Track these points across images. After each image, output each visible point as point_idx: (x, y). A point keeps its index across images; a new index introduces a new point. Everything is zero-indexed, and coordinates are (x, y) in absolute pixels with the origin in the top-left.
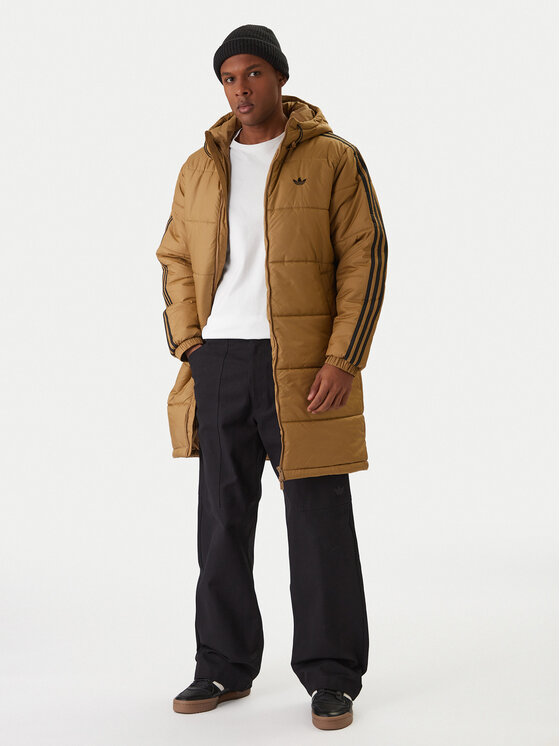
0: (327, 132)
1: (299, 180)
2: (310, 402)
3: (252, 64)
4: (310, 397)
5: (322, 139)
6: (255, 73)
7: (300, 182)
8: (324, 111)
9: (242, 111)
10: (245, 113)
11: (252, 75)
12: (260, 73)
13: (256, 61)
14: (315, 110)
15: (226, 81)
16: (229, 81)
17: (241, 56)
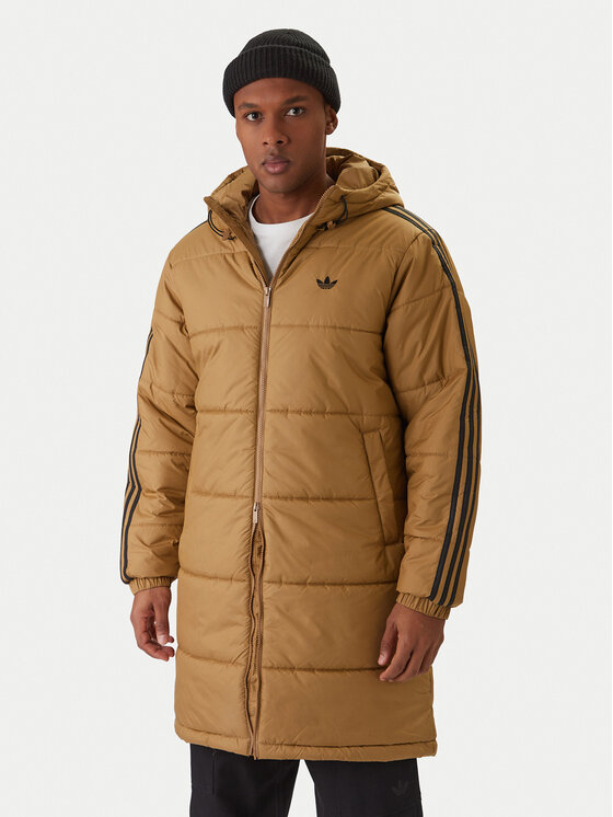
0: (393, 206)
1: (327, 280)
2: (384, 668)
3: (295, 95)
4: (382, 661)
5: (385, 215)
6: (296, 110)
7: (326, 283)
8: (395, 172)
9: (271, 169)
10: (274, 174)
11: (291, 112)
12: (304, 109)
13: (303, 91)
14: (378, 169)
15: (245, 116)
16: (250, 117)
17: (279, 81)
